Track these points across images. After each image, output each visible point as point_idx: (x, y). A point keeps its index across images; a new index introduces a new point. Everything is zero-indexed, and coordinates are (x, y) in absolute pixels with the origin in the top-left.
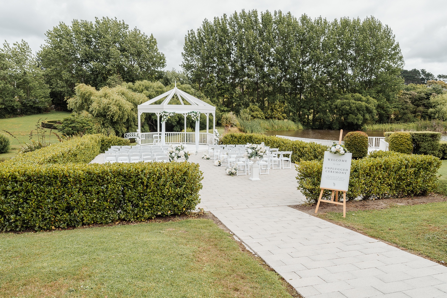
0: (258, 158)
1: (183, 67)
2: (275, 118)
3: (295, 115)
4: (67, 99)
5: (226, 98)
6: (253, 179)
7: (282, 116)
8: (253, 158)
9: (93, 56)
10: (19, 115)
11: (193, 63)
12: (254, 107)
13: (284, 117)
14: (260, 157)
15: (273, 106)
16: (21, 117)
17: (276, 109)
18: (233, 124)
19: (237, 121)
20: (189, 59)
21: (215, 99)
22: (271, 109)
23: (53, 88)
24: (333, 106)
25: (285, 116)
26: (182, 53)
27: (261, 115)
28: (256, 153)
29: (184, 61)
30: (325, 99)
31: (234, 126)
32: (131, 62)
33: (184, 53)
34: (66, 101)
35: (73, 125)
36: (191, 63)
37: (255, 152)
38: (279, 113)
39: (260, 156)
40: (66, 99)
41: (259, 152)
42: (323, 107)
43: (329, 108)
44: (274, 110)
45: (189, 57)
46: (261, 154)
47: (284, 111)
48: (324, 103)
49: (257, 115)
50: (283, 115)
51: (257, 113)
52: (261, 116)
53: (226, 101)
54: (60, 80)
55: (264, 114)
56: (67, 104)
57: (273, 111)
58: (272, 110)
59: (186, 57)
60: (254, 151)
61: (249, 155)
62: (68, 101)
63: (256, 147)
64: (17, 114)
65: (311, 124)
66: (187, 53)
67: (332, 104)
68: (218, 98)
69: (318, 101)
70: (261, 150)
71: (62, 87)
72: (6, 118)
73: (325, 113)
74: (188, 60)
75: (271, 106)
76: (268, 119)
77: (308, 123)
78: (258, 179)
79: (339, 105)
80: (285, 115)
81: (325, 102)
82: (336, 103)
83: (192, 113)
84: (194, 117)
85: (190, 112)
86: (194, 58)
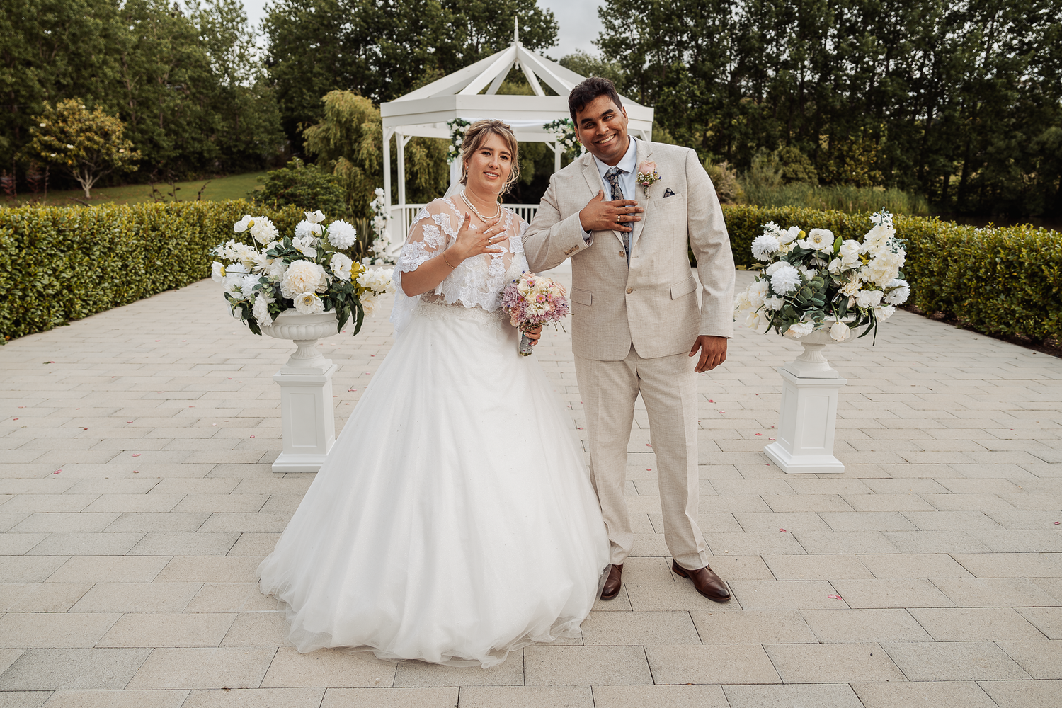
0: (840, 327)
1: (600, 46)
2: (847, 181)
3: (909, 172)
4: (304, 129)
5: (711, 129)
6: (792, 462)
7: (870, 177)
8: (804, 328)
9: (380, 26)
10: (218, 173)
11: (627, 34)
12: (788, 152)
13: (873, 179)
14: (852, 318)
15: (845, 148)
16: (222, 178)
17: (852, 158)
18: (727, 195)
19: (738, 186)
20: (617, 23)
21: (683, 130)
22: (836, 158)
23: (292, 110)
24: (1033, 146)
25: (878, 176)
26: (600, 10)
27: (807, 174)
28: (831, 291)
29: (604, 31)
30: (1007, 126)
31: (730, 201)
32: (472, 40)
33: (605, 9)
34: (301, 132)
35: (290, 190)
36: (623, 35)
37: (821, 284)
38: (862, 169)
39: (856, 310)
40: (301, 128)
41: (851, 289)
42: (999, 151)
43: (1017, 153)
44: (848, 160)
45: (617, 18)
46: (866, 299)
47: (876, 163)
48: (1002, 136)
49: (795, 172)
50: (872, 173)
51: (796, 166)
52: (806, 177)
53: (712, 136)
54: (309, 90)
55: (816, 171)
56: (304, 140)
57: (844, 163)
58: (841, 160)
59: (609, 18)
60: (810, 274)
61: (776, 304)
62: (305, 132)
63: (829, 250)
64: (213, 172)
65: (955, 198)
66: (612, 9)
67: (1029, 140)
68: (690, 129)
69: (982, 130)
70: (865, 274)
71: (311, 107)
72: (187, 180)
73: (1002, 166)
74: (613, 28)
75: (840, 149)
76: (830, 182)
77: (945, 196)
78: (830, 462)
79: (1053, 143)
80: (878, 174)
81: (1008, 136)
82: (1044, 136)
83: (558, 125)
84: (568, 142)
85: (551, 124)
86: (631, 20)
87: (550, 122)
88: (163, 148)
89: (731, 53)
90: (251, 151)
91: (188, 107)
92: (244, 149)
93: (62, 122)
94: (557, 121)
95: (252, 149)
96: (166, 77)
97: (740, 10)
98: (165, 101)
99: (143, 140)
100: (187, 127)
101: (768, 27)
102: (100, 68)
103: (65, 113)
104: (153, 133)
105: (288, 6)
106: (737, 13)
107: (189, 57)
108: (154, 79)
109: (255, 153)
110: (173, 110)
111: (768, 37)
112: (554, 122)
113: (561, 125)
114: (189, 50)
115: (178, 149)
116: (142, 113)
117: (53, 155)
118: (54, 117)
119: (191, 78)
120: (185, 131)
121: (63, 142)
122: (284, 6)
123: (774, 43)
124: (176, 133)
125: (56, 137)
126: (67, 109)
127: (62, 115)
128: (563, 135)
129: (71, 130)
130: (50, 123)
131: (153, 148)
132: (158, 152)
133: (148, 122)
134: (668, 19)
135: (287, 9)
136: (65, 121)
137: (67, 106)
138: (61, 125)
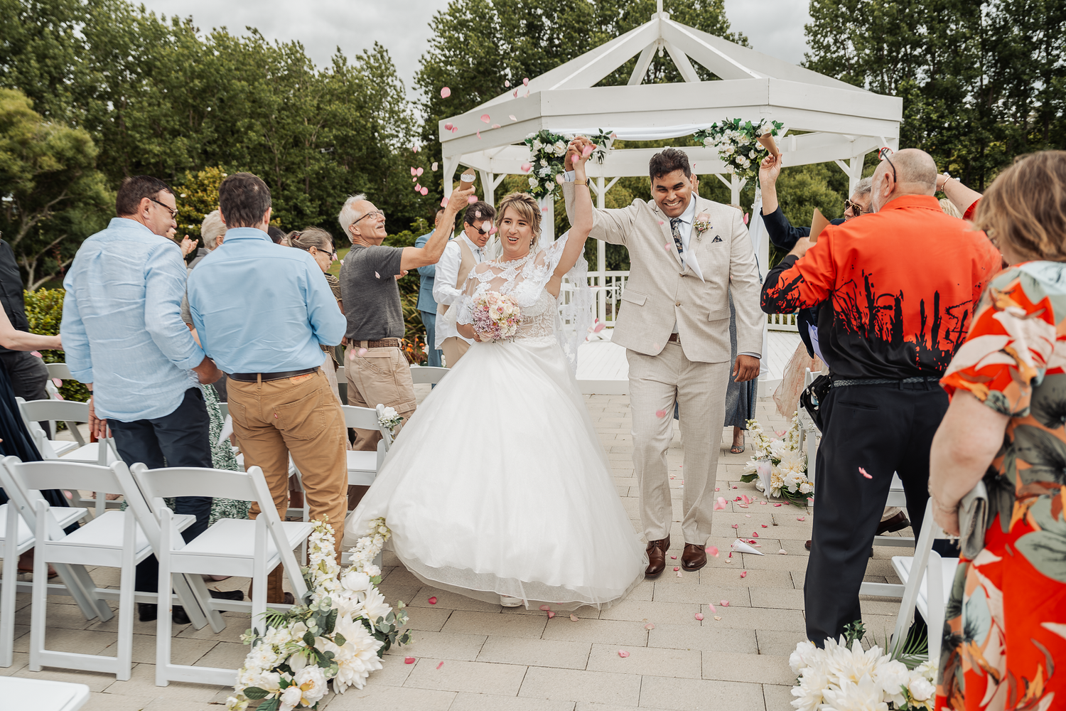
83: (722, 131)
84: (741, 160)
85: (709, 130)
86: (844, 36)
87: (707, 126)
88: (306, 215)
89: (982, 65)
90: (399, 214)
91: (333, 170)
92: (393, 212)
93: (202, 191)
94: (720, 124)
95: (401, 211)
96: (314, 139)
97: (993, 10)
98: (310, 164)
99: (287, 207)
100: (332, 191)
101: (1035, 27)
102: (246, 133)
103: (206, 182)
104: (297, 199)
105: (445, 56)
106: (990, 12)
107: (335, 116)
108: (301, 142)
109: (404, 216)
110: (318, 173)
111: (1034, 39)
112: (714, 127)
113: (728, 131)
114: (333, 107)
115: (323, 215)
116: (287, 179)
117: (191, 227)
118: (196, 187)
119: (336, 137)
120: (329, 195)
121: (201, 213)
122: (440, 56)
123: (1043, 47)
124: (321, 198)
125: (195, 207)
126: (208, 178)
127: (203, 185)
128: (732, 148)
129: (209, 199)
130: (190, 193)
131: (297, 216)
132: (302, 219)
133: (292, 188)
134: (894, 29)
135: (443, 59)
136: (205, 190)
137: (209, 175)
138: (200, 194)
